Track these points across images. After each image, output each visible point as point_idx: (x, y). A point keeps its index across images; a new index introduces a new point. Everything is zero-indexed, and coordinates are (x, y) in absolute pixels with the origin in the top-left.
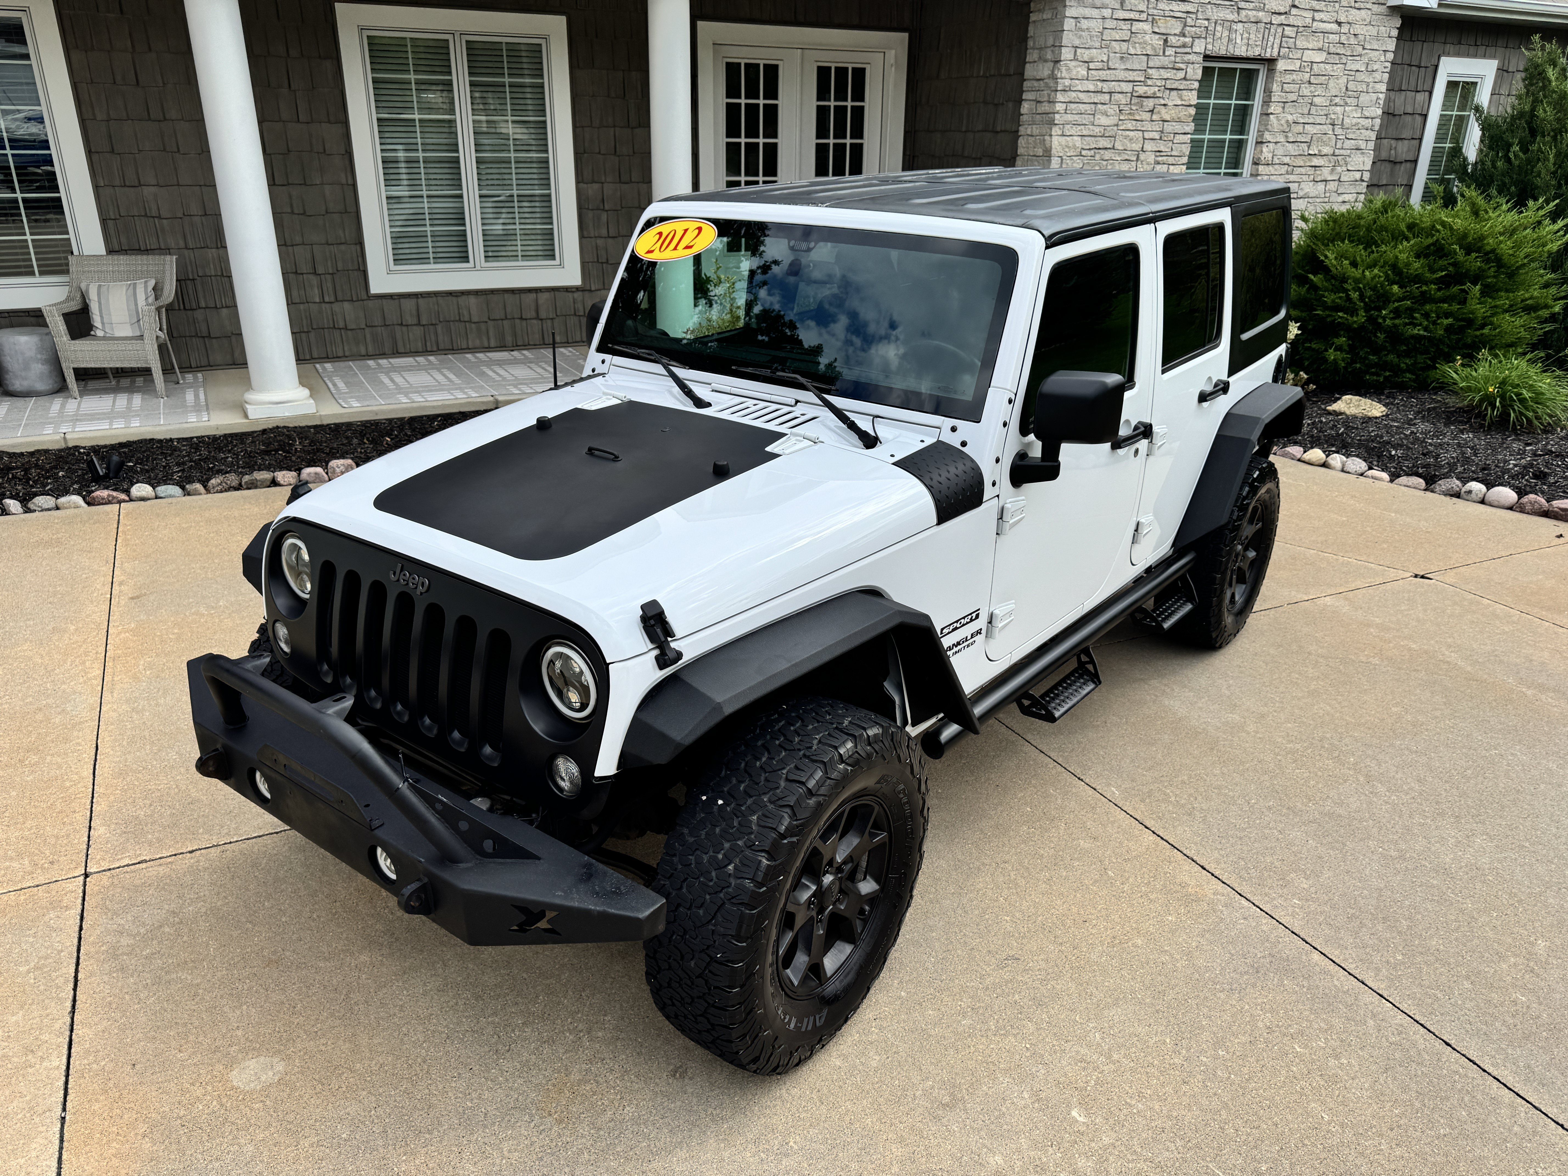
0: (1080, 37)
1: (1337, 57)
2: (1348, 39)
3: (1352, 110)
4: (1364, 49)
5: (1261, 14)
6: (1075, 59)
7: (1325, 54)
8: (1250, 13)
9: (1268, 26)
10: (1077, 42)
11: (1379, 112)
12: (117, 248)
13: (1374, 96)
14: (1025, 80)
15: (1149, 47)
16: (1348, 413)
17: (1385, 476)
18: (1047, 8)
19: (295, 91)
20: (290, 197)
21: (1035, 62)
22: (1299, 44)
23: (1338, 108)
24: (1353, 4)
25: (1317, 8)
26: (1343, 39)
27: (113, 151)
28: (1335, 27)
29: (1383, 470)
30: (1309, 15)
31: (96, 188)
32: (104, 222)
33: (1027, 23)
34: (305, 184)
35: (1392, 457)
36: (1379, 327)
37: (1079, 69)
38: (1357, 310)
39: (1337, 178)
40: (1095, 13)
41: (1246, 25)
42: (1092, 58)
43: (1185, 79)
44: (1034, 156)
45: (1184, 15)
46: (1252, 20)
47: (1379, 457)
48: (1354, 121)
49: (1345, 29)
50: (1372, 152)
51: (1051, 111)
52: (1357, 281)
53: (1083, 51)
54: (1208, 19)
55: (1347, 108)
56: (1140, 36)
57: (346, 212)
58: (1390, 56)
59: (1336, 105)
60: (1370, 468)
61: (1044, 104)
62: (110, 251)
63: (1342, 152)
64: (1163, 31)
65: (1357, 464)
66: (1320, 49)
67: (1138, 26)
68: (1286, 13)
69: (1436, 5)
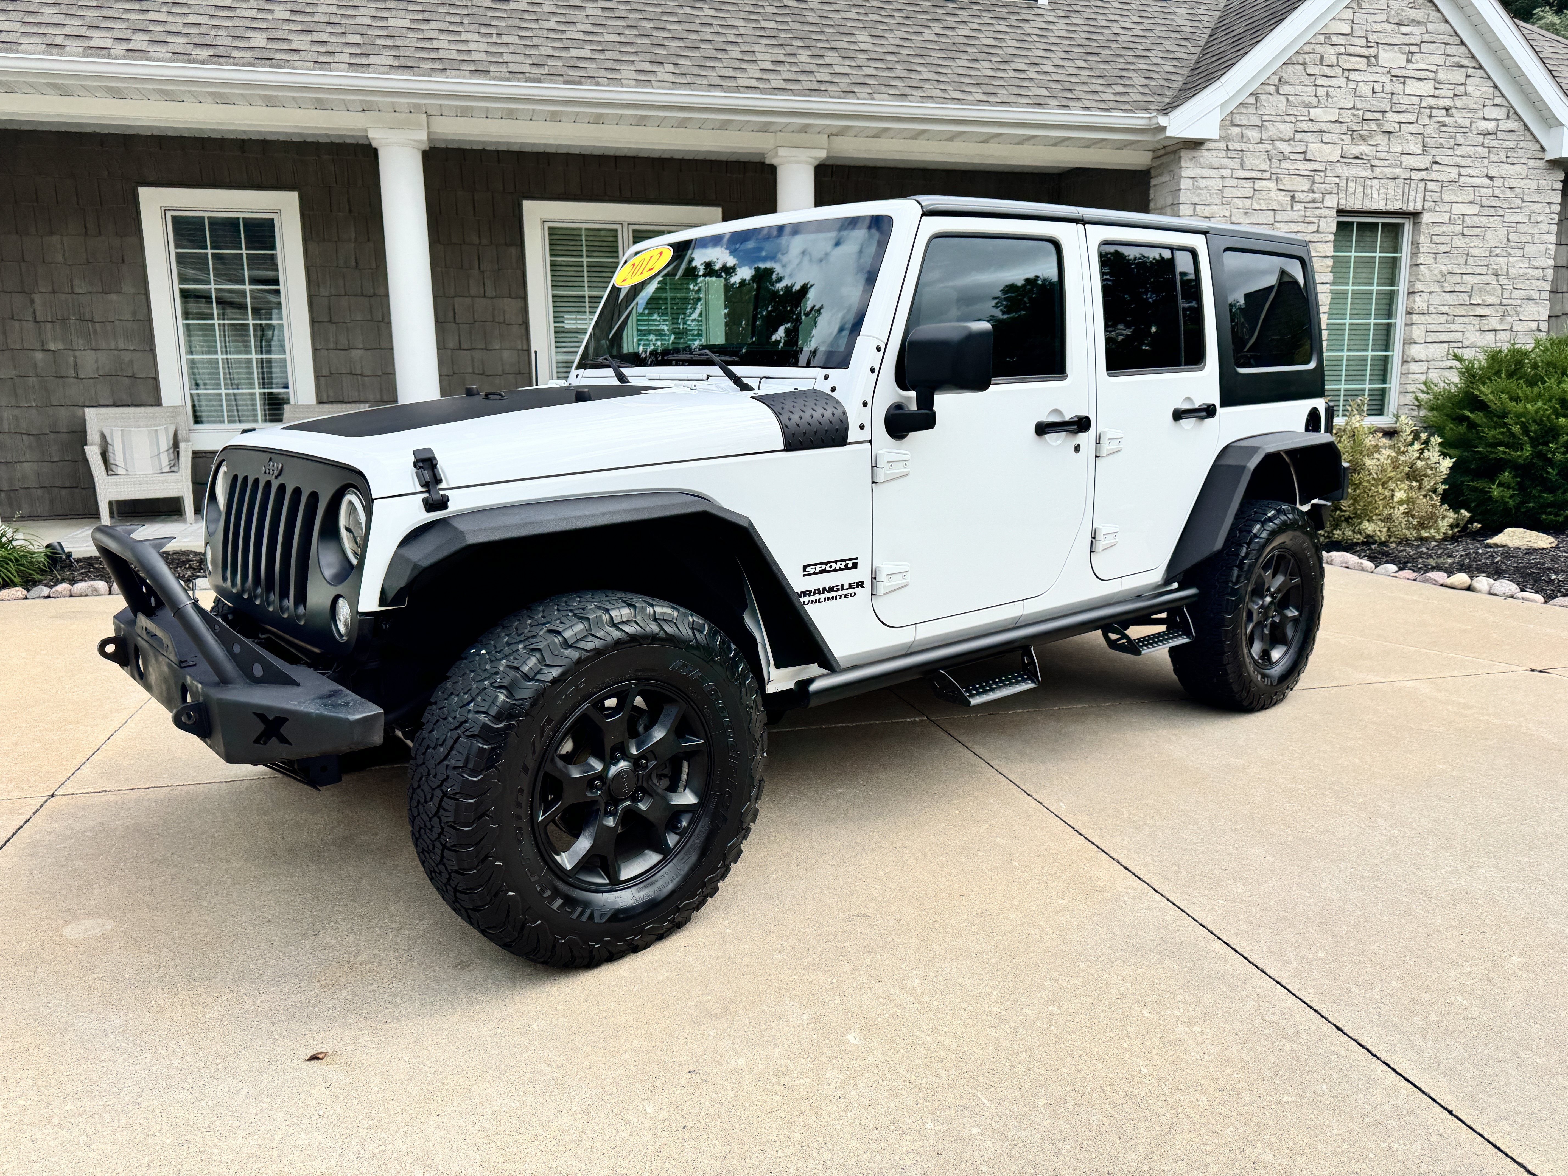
0: (1199, 195)
1: (1493, 210)
2: (1504, 192)
3: (1518, 261)
4: (1523, 201)
5: (1399, 170)
6: (1196, 215)
7: (1478, 207)
8: (1385, 170)
9: (1408, 182)
10: (1196, 200)
11: (1551, 262)
12: (325, 400)
13: (1542, 247)
15: (1274, 203)
16: (1510, 545)
17: (1539, 598)
18: (1165, 171)
19: (483, 272)
20: (473, 360)
22: (1446, 198)
23: (1501, 259)
24: (1504, 159)
25: (1463, 164)
26: (1497, 192)
27: (330, 321)
28: (1486, 181)
29: (1537, 592)
30: (1454, 170)
31: (315, 350)
32: (317, 377)
34: (486, 349)
35: (1551, 582)
36: (1550, 462)
38: (1522, 444)
39: (1508, 328)
40: (1213, 173)
41: (1382, 181)
42: (1214, 214)
43: (1317, 231)
45: (1312, 173)
46: (1388, 176)
47: (1536, 581)
48: (1521, 271)
49: (1498, 182)
50: (1548, 302)
52: (1519, 416)
53: (1203, 207)
54: (1338, 177)
55: (1511, 259)
56: (1263, 193)
57: (520, 373)
58: (1557, 208)
59: (1497, 255)
60: (1522, 590)
62: (320, 402)
63: (1510, 302)
64: (1289, 188)
65: (1506, 586)
66: (1471, 203)
67: (1259, 185)
68: (1427, 169)
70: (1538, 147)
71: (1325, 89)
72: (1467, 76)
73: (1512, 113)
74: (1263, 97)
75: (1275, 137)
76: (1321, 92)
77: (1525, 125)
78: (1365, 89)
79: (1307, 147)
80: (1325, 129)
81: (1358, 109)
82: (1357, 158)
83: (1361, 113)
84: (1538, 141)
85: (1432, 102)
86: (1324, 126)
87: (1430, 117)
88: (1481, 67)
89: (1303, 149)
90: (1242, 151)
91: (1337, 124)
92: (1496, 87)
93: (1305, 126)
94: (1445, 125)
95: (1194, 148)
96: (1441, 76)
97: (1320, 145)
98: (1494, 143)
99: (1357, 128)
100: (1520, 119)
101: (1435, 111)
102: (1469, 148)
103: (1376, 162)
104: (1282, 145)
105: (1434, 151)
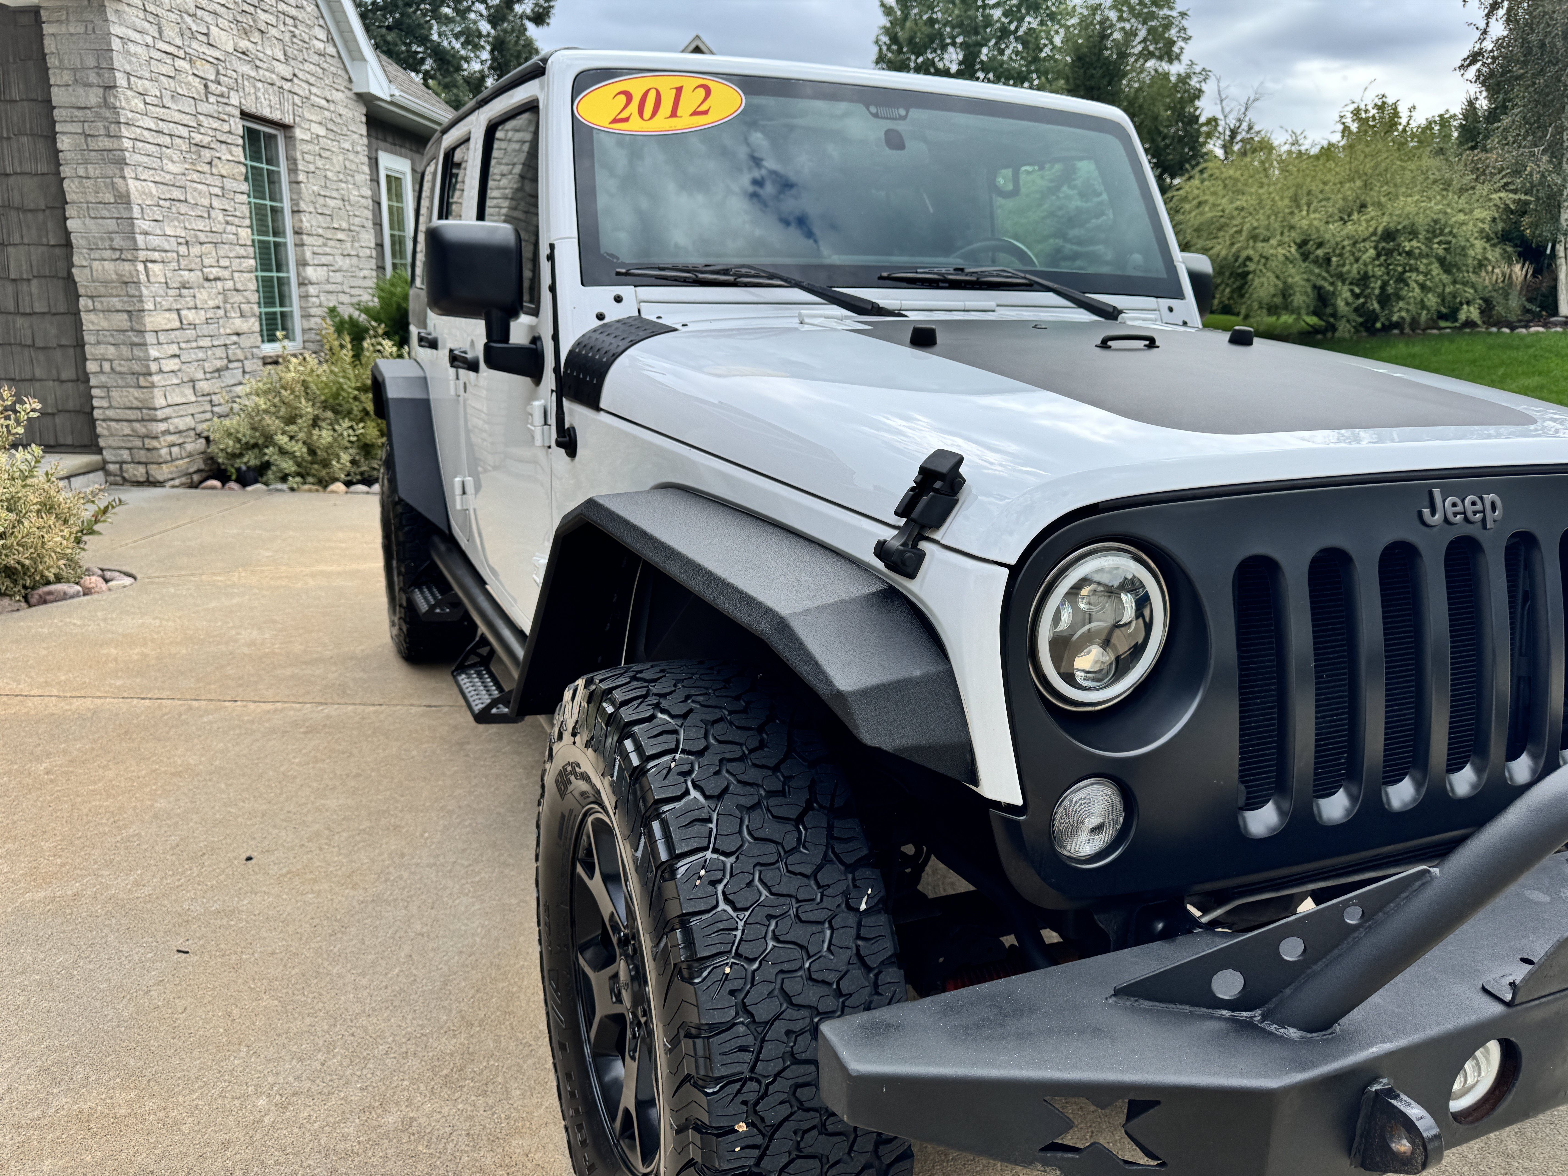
0: (130, 62)
1: (333, 134)
2: (336, 117)
3: (353, 188)
4: (348, 130)
5: (274, 76)
6: (130, 88)
7: (324, 129)
8: (265, 73)
9: (281, 90)
10: (128, 68)
13: (363, 177)
14: (55, 107)
15: (193, 90)
18: (72, 18)
21: (69, 85)
22: (306, 114)
23: (343, 184)
24: (332, 84)
25: (311, 81)
26: (333, 116)
28: (326, 104)
30: (305, 86)
33: (41, 36)
37: (136, 101)
39: (356, 253)
40: (137, 36)
41: (265, 85)
42: (146, 90)
43: (230, 132)
44: (101, 203)
45: (215, 62)
46: (268, 81)
48: (356, 199)
49: (332, 107)
51: (116, 147)
53: (136, 79)
54: (235, 72)
55: (349, 185)
56: (183, 75)
59: (341, 181)
61: (100, 138)
63: (354, 228)
64: (201, 74)
66: (320, 124)
67: (179, 63)
68: (291, 80)
69: (389, 99)
70: (346, 77)
73: (330, 39)
75: (182, 8)
77: (339, 53)
79: (208, 28)
80: (217, 11)
82: (243, 53)
84: (348, 72)
85: (282, 7)
86: (219, 9)
87: (284, 23)
89: (205, 31)
90: (157, 15)
91: (225, 9)
92: (317, 6)
93: (203, 2)
94: (295, 36)
97: (217, 29)
98: (325, 66)
99: (239, 19)
100: (335, 46)
101: (287, 19)
102: (312, 66)
103: (258, 63)
104: (188, 19)
105: (292, 63)
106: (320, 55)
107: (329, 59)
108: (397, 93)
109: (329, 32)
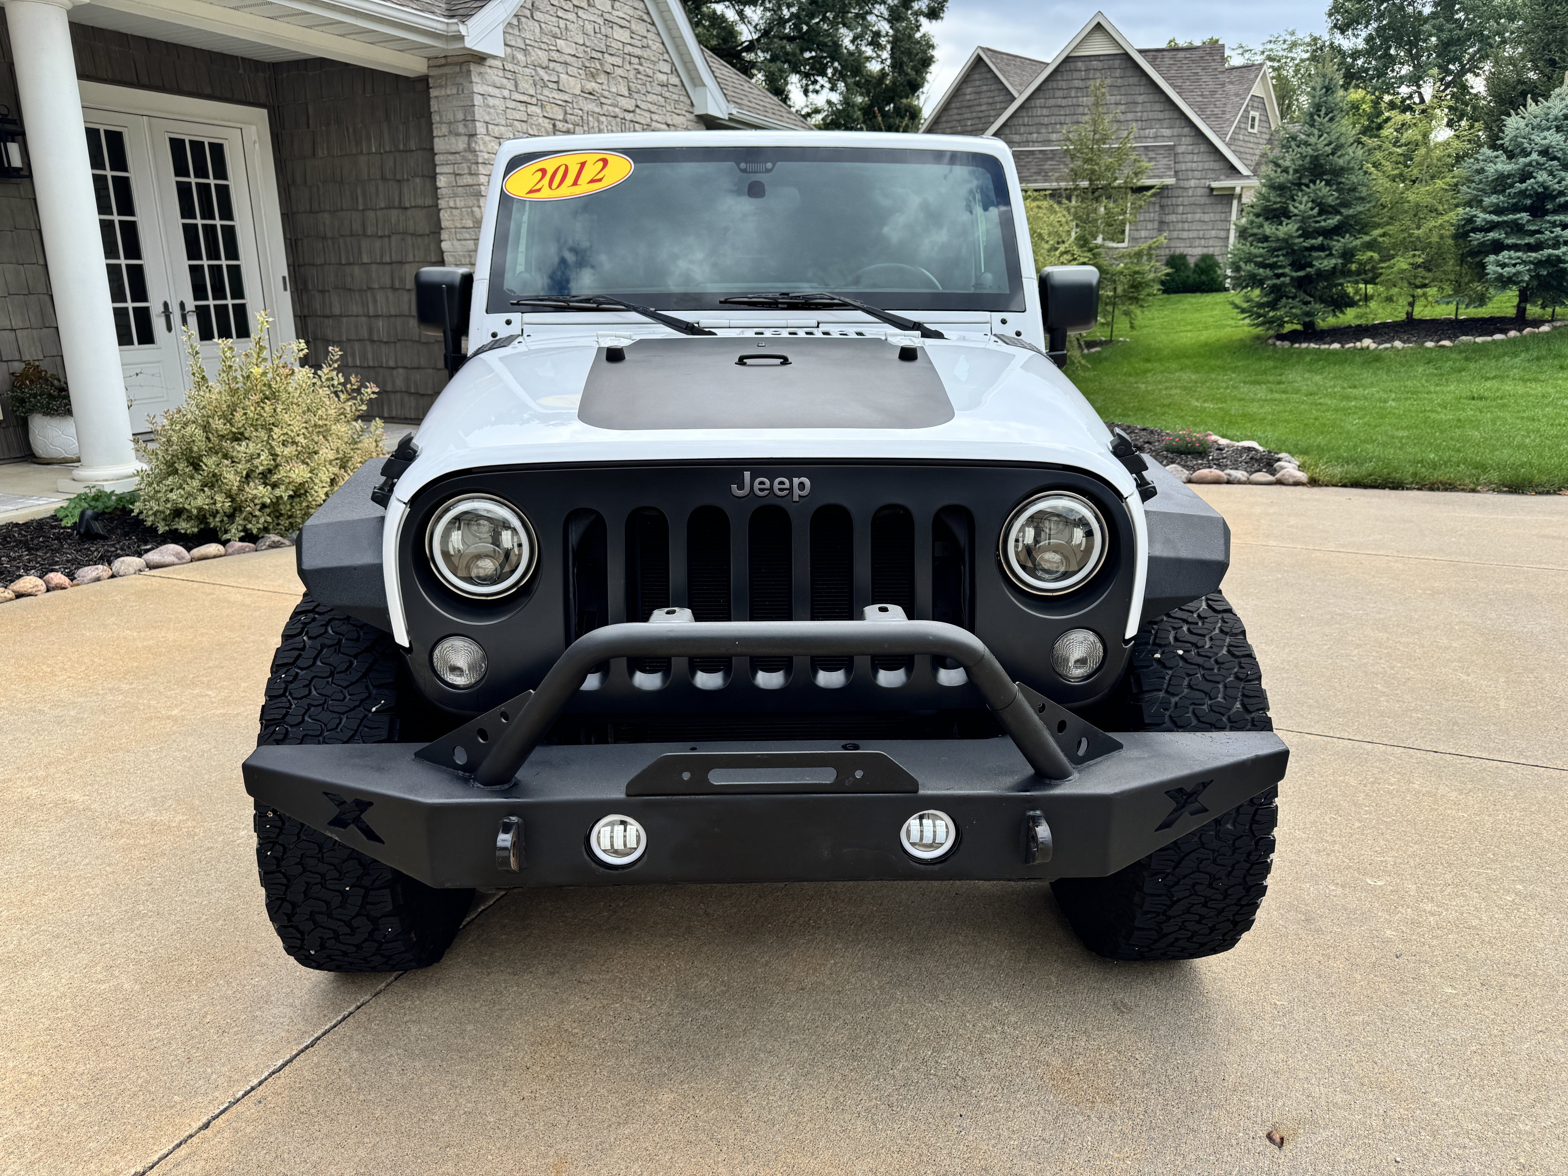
0: (489, 113)
5: (617, 110)
6: (488, 134)
8: (609, 108)
9: (623, 121)
10: (487, 118)
14: (436, 154)
15: (543, 129)
18: (449, 83)
21: (445, 136)
24: (673, 110)
25: (652, 110)
28: (664, 128)
30: (647, 115)
33: (428, 98)
37: (493, 144)
40: (496, 92)
41: (608, 118)
42: (501, 134)
44: (464, 228)
45: (564, 104)
46: (612, 114)
51: (475, 182)
53: (493, 127)
54: (581, 110)
56: (535, 118)
61: (465, 176)
64: (551, 116)
67: (532, 109)
68: (633, 112)
69: (727, 118)
70: (689, 102)
71: (564, 22)
72: (648, 31)
73: (674, 71)
74: (523, 19)
75: (536, 64)
76: (562, 23)
77: (681, 81)
78: (589, 28)
79: (559, 77)
80: (568, 61)
81: (587, 47)
82: (590, 93)
83: (589, 49)
84: (689, 97)
85: (628, 49)
86: (570, 59)
87: (630, 63)
88: (653, 24)
89: (555, 79)
90: (514, 72)
91: (575, 59)
92: (663, 44)
93: (555, 55)
94: (639, 73)
95: (479, 63)
96: (633, 27)
97: (567, 76)
98: (667, 95)
99: (587, 65)
100: (679, 76)
101: (632, 58)
102: (655, 96)
103: (603, 100)
104: (541, 72)
105: (635, 96)
106: (662, 86)
107: (671, 88)
108: (734, 112)
109: (673, 64)
